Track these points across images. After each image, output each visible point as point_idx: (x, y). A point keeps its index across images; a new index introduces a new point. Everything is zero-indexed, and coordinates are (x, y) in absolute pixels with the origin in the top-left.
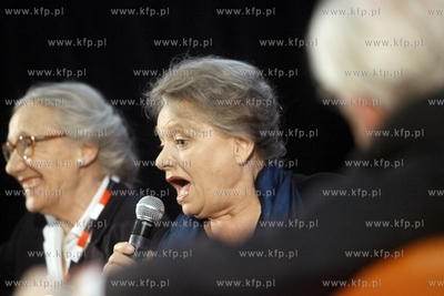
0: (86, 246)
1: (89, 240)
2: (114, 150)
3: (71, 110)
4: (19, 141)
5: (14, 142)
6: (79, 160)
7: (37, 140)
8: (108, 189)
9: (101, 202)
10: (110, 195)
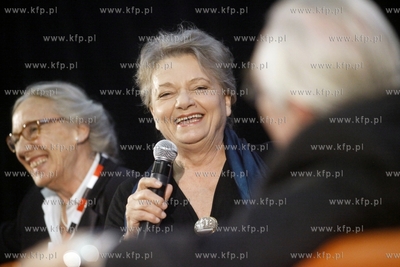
0: (84, 210)
1: (85, 206)
6: (77, 139)
7: (41, 124)
8: (100, 163)
9: (95, 174)
10: (102, 168)
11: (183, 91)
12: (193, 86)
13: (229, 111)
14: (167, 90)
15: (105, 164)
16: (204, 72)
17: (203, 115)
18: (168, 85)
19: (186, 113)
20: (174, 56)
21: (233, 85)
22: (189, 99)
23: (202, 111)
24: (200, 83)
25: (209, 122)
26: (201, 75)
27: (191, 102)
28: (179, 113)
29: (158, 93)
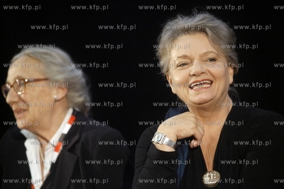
0: (60, 151)
1: (61, 148)
2: (77, 91)
3: (52, 63)
4: (15, 82)
5: (12, 83)
6: (55, 97)
7: (28, 82)
8: (73, 114)
9: (69, 122)
10: (74, 118)
11: (196, 62)
12: (205, 58)
13: (231, 80)
14: (184, 61)
15: (77, 115)
16: (214, 47)
17: (212, 82)
18: (185, 57)
19: (199, 79)
20: (189, 34)
21: (236, 58)
22: (202, 68)
23: (212, 78)
24: (211, 56)
25: (217, 87)
26: (211, 49)
27: (203, 71)
28: (193, 79)
29: (177, 63)
